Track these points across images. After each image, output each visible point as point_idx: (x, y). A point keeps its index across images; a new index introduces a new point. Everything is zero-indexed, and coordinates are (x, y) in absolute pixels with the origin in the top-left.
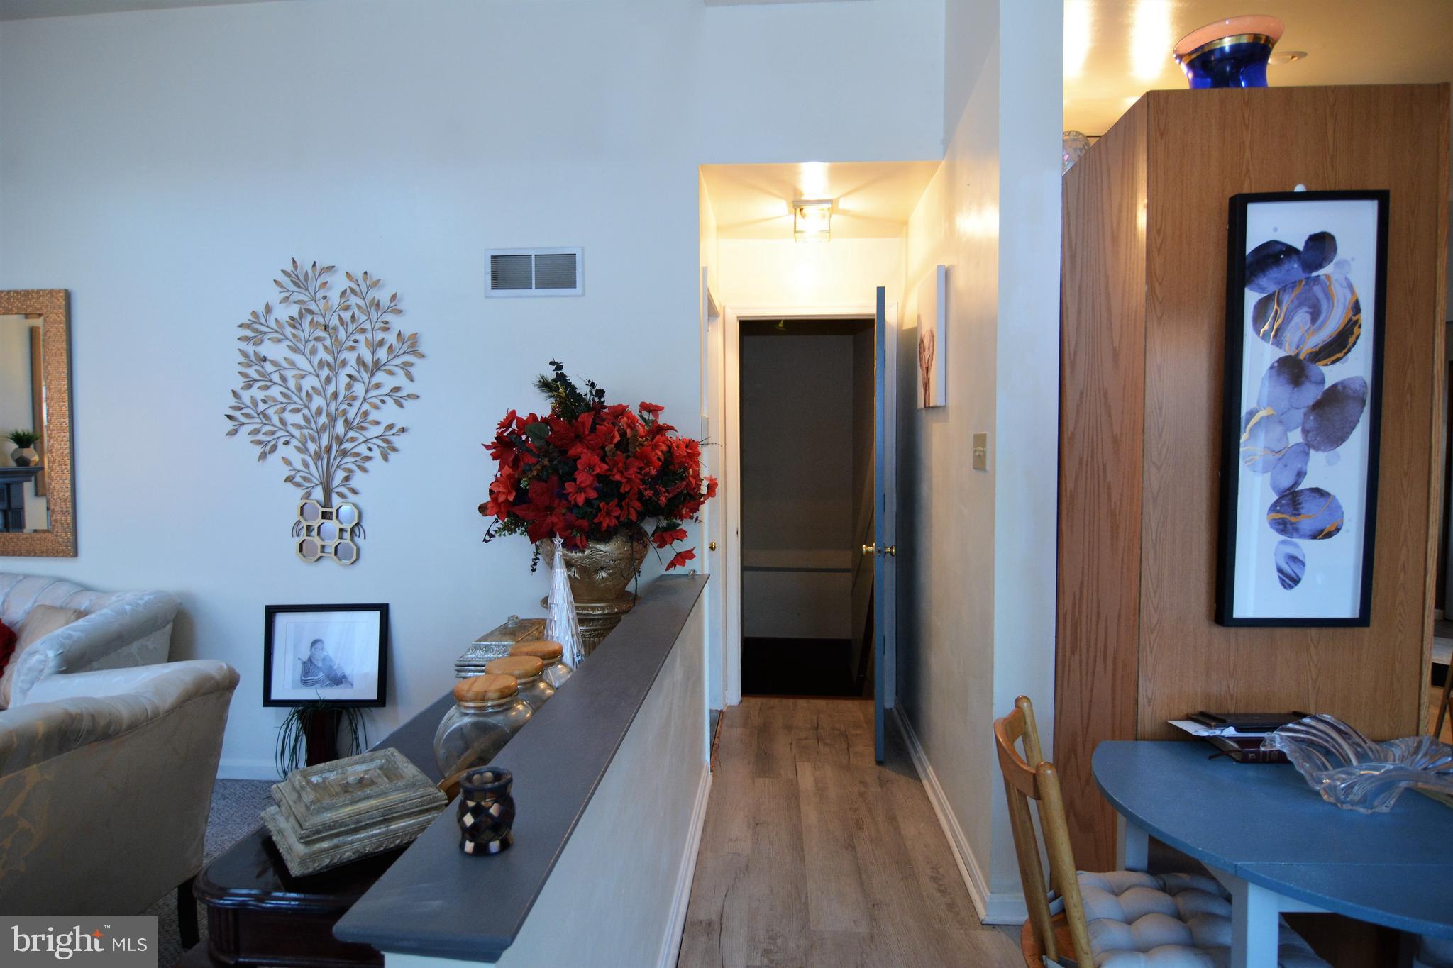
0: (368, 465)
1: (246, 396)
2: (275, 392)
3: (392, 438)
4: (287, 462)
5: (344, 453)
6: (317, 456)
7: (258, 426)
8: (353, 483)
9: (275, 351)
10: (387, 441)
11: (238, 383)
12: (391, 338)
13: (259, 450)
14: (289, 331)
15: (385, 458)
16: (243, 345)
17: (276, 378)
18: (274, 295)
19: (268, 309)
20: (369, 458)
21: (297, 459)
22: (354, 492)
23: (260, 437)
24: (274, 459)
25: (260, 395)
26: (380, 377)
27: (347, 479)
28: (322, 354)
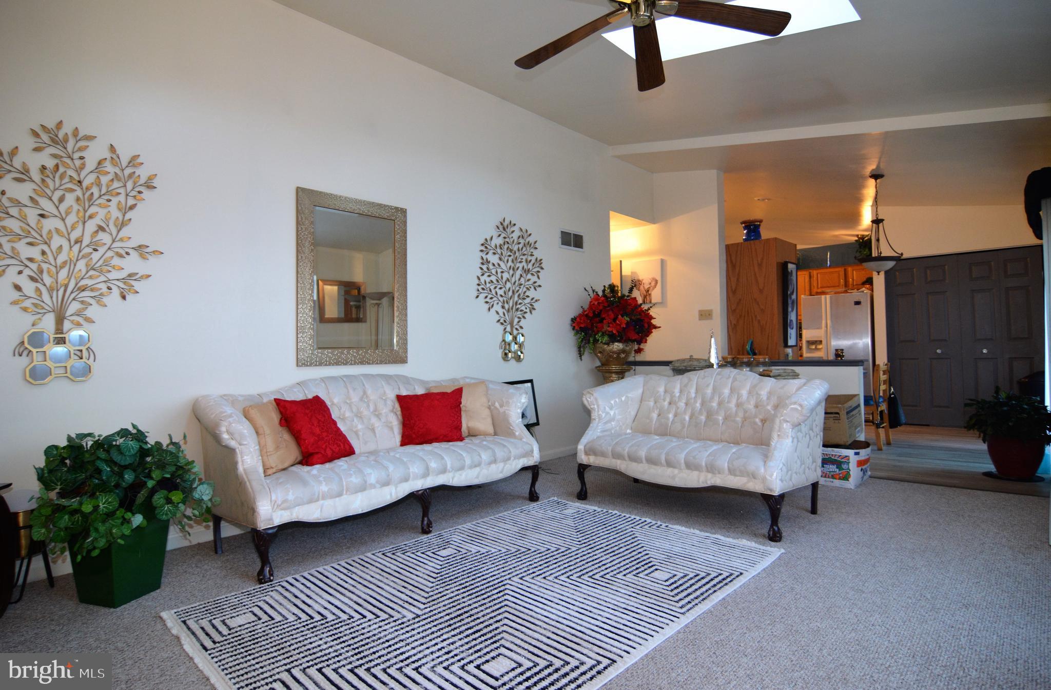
0: (525, 315)
1: (483, 279)
2: (493, 278)
3: (533, 304)
4: (497, 313)
5: (517, 310)
6: (508, 311)
7: (487, 294)
8: (521, 324)
9: (494, 259)
10: (531, 305)
11: (479, 273)
12: (533, 259)
13: (487, 306)
14: (499, 251)
15: (531, 312)
16: (481, 254)
17: (494, 272)
18: (495, 233)
19: (491, 238)
20: (526, 313)
21: (501, 311)
22: (521, 328)
23: (487, 300)
24: (493, 310)
25: (488, 280)
26: (529, 276)
27: (519, 322)
28: (510, 263)
